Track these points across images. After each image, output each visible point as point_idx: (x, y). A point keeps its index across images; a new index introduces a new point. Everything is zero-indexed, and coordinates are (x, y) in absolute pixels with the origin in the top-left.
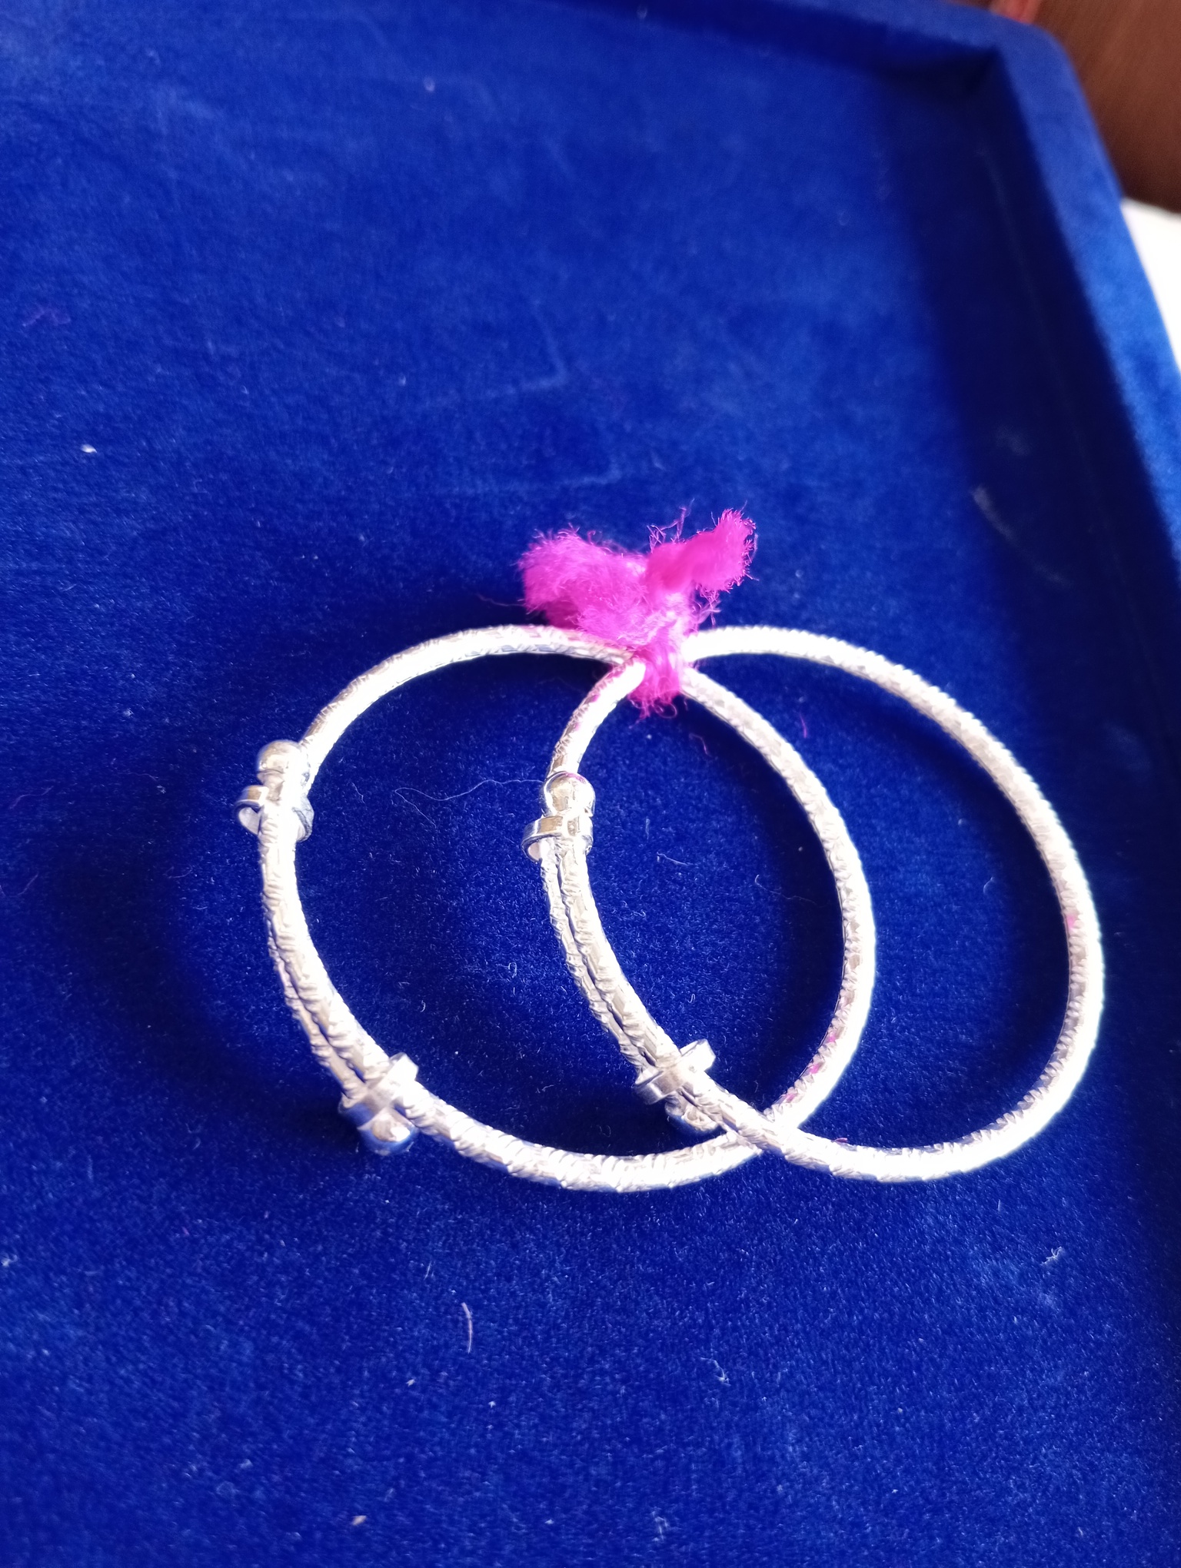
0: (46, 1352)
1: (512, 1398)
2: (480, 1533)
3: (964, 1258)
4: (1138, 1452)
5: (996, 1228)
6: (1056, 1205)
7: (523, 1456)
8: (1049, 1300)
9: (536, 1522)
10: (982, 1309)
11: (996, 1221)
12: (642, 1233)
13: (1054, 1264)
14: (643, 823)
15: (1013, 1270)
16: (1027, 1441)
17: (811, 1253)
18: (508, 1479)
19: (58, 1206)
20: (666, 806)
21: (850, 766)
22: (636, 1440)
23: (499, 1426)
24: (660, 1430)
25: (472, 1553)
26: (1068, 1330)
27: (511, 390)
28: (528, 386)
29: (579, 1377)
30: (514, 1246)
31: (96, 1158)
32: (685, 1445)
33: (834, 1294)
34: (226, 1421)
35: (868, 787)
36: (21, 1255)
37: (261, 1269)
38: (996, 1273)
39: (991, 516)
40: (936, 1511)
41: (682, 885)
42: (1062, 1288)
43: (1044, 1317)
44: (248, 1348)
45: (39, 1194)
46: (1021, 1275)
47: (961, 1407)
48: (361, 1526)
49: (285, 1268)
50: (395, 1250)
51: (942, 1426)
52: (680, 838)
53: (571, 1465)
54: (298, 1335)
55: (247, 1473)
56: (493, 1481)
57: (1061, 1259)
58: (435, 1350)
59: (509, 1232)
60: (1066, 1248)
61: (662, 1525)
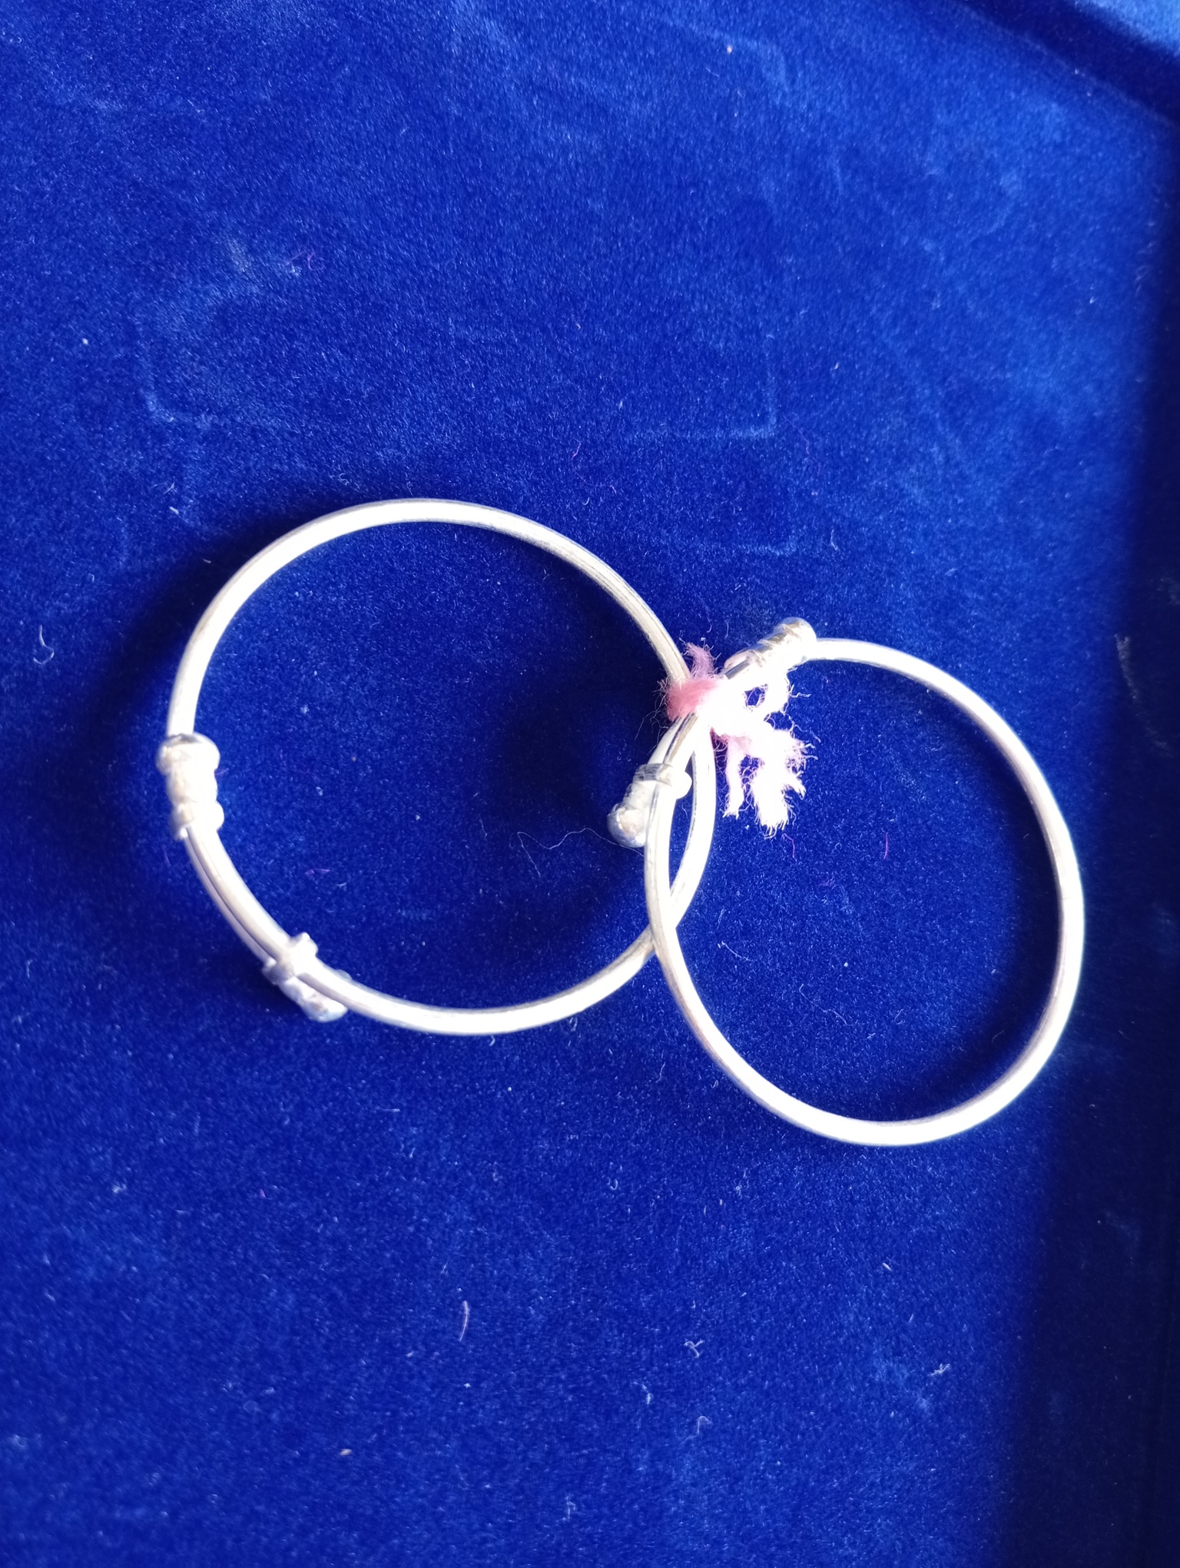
0: (134, 1268)
1: (484, 1385)
2: (434, 1483)
3: (868, 1355)
4: (952, 1539)
5: (903, 1336)
6: (957, 1329)
7: (481, 1431)
8: (924, 1404)
9: (477, 1484)
10: (868, 1399)
11: (904, 1330)
12: (619, 1277)
13: (938, 1376)
14: (718, 912)
15: (904, 1373)
16: (869, 1511)
17: (748, 1323)
18: (464, 1446)
19: (166, 1149)
20: (742, 899)
21: (915, 896)
22: (569, 1439)
23: (468, 1404)
24: (590, 1435)
25: (423, 1496)
26: (930, 1431)
27: (718, 434)
28: (737, 433)
29: (538, 1380)
30: (516, 1264)
31: (204, 1115)
32: (606, 1451)
33: (756, 1359)
34: (263, 1353)
35: (924, 920)
36: (129, 1186)
37: (314, 1238)
38: (890, 1373)
39: (1124, 668)
40: (781, 1547)
41: (735, 977)
42: (938, 1398)
43: (915, 1416)
44: (291, 1298)
45: (153, 1137)
46: (909, 1379)
47: (826, 1472)
48: (346, 1456)
49: (333, 1241)
50: (422, 1244)
51: (807, 1482)
52: (746, 932)
53: (516, 1447)
54: (332, 1297)
55: (271, 1398)
56: (452, 1445)
57: (946, 1373)
58: (435, 1332)
59: (515, 1252)
60: (953, 1366)
61: (570, 1508)
